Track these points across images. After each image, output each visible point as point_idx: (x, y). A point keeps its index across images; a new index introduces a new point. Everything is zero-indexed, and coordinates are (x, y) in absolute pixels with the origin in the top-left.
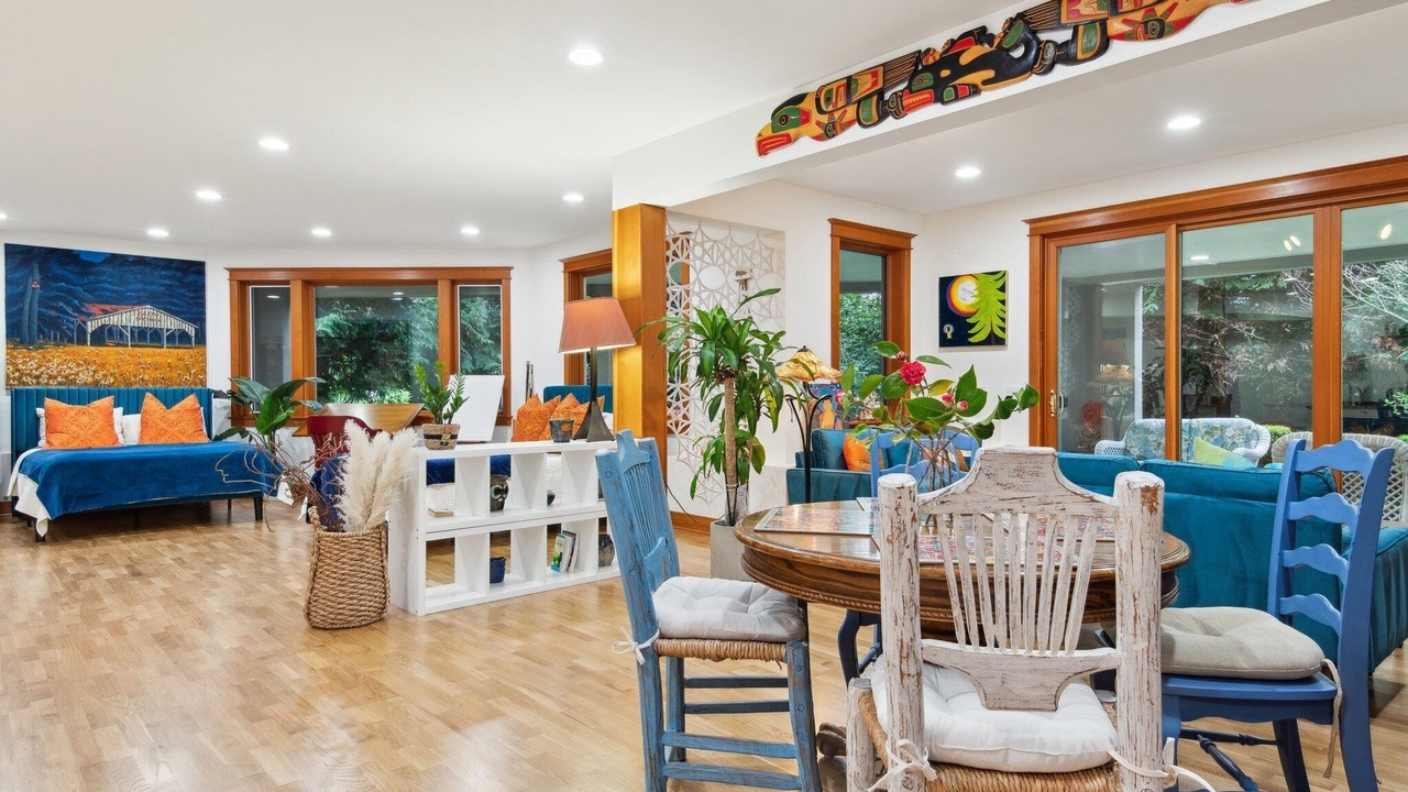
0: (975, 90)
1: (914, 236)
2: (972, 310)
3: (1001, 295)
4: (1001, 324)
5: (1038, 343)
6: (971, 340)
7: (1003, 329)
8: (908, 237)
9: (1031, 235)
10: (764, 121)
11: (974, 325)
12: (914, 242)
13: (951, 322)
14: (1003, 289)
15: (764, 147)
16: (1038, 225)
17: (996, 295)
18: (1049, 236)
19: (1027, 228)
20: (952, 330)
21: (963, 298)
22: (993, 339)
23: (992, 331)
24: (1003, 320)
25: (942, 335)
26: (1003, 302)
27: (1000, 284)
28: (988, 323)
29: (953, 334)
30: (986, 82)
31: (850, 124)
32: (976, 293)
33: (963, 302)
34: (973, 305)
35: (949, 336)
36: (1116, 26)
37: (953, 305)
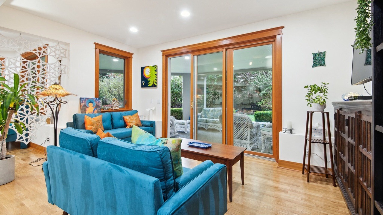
1: (133, 54)
2: (149, 77)
3: (155, 73)
4: (155, 81)
5: (164, 87)
6: (149, 85)
7: (156, 82)
8: (132, 54)
9: (163, 55)
11: (149, 81)
12: (133, 56)
13: (144, 80)
14: (156, 71)
16: (164, 52)
17: (154, 73)
18: (168, 55)
19: (162, 53)
20: (144, 83)
21: (147, 73)
22: (154, 86)
23: (153, 83)
24: (156, 80)
25: (142, 84)
26: (156, 75)
27: (155, 69)
28: (153, 81)
29: (144, 84)
32: (150, 72)
33: (147, 74)
34: (149, 75)
35: (144, 85)
37: (145, 75)
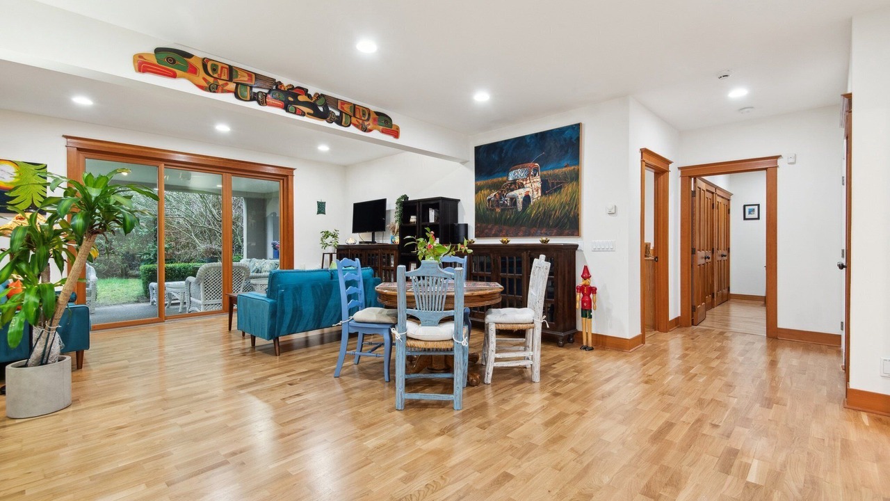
0: (303, 114)
2: (11, 187)
3: (43, 181)
4: (41, 199)
6: (11, 208)
10: (148, 49)
11: (12, 198)
15: (143, 66)
17: (38, 180)
21: (2, 177)
23: (33, 204)
24: (44, 197)
28: (29, 198)
30: (308, 114)
31: (229, 91)
32: (15, 175)
36: (354, 120)
